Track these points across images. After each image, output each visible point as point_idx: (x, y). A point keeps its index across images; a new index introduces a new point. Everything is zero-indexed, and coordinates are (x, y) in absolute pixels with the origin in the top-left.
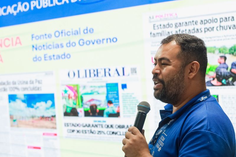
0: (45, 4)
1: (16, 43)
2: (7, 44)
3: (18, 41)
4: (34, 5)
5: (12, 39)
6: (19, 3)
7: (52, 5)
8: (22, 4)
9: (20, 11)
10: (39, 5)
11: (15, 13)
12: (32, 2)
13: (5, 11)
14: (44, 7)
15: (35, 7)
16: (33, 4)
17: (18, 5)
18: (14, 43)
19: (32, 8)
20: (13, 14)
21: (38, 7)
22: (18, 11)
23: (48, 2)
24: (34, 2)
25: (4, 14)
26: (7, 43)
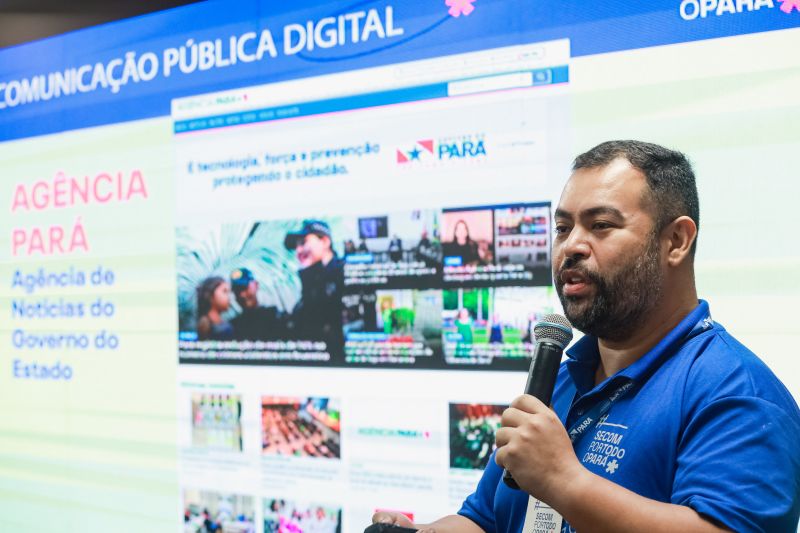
0: (207, 60)
1: (131, 191)
2: (102, 194)
3: (137, 185)
4: (174, 62)
5: (120, 177)
6: (130, 56)
7: (226, 63)
8: (137, 59)
9: (130, 78)
10: (188, 62)
11: (116, 85)
12: (167, 53)
13: (87, 79)
14: (203, 66)
15: (176, 68)
16: (171, 57)
17: (125, 61)
18: (125, 190)
19: (167, 72)
20: (110, 87)
21: (185, 69)
22: (124, 80)
23: (214, 53)
24: (173, 51)
25: (84, 89)
26: (104, 188)
